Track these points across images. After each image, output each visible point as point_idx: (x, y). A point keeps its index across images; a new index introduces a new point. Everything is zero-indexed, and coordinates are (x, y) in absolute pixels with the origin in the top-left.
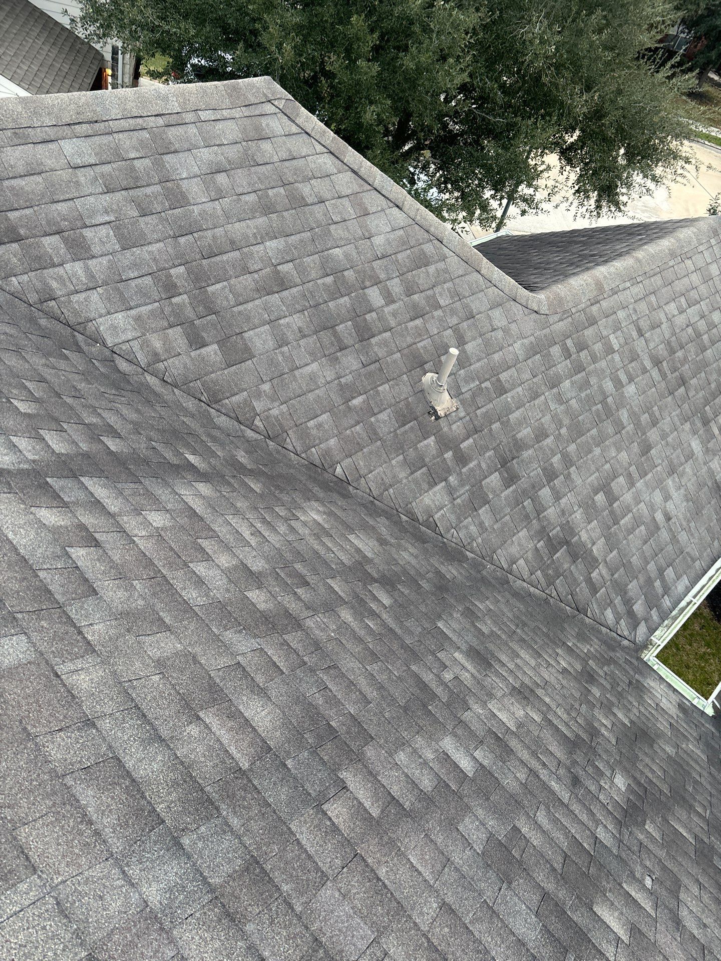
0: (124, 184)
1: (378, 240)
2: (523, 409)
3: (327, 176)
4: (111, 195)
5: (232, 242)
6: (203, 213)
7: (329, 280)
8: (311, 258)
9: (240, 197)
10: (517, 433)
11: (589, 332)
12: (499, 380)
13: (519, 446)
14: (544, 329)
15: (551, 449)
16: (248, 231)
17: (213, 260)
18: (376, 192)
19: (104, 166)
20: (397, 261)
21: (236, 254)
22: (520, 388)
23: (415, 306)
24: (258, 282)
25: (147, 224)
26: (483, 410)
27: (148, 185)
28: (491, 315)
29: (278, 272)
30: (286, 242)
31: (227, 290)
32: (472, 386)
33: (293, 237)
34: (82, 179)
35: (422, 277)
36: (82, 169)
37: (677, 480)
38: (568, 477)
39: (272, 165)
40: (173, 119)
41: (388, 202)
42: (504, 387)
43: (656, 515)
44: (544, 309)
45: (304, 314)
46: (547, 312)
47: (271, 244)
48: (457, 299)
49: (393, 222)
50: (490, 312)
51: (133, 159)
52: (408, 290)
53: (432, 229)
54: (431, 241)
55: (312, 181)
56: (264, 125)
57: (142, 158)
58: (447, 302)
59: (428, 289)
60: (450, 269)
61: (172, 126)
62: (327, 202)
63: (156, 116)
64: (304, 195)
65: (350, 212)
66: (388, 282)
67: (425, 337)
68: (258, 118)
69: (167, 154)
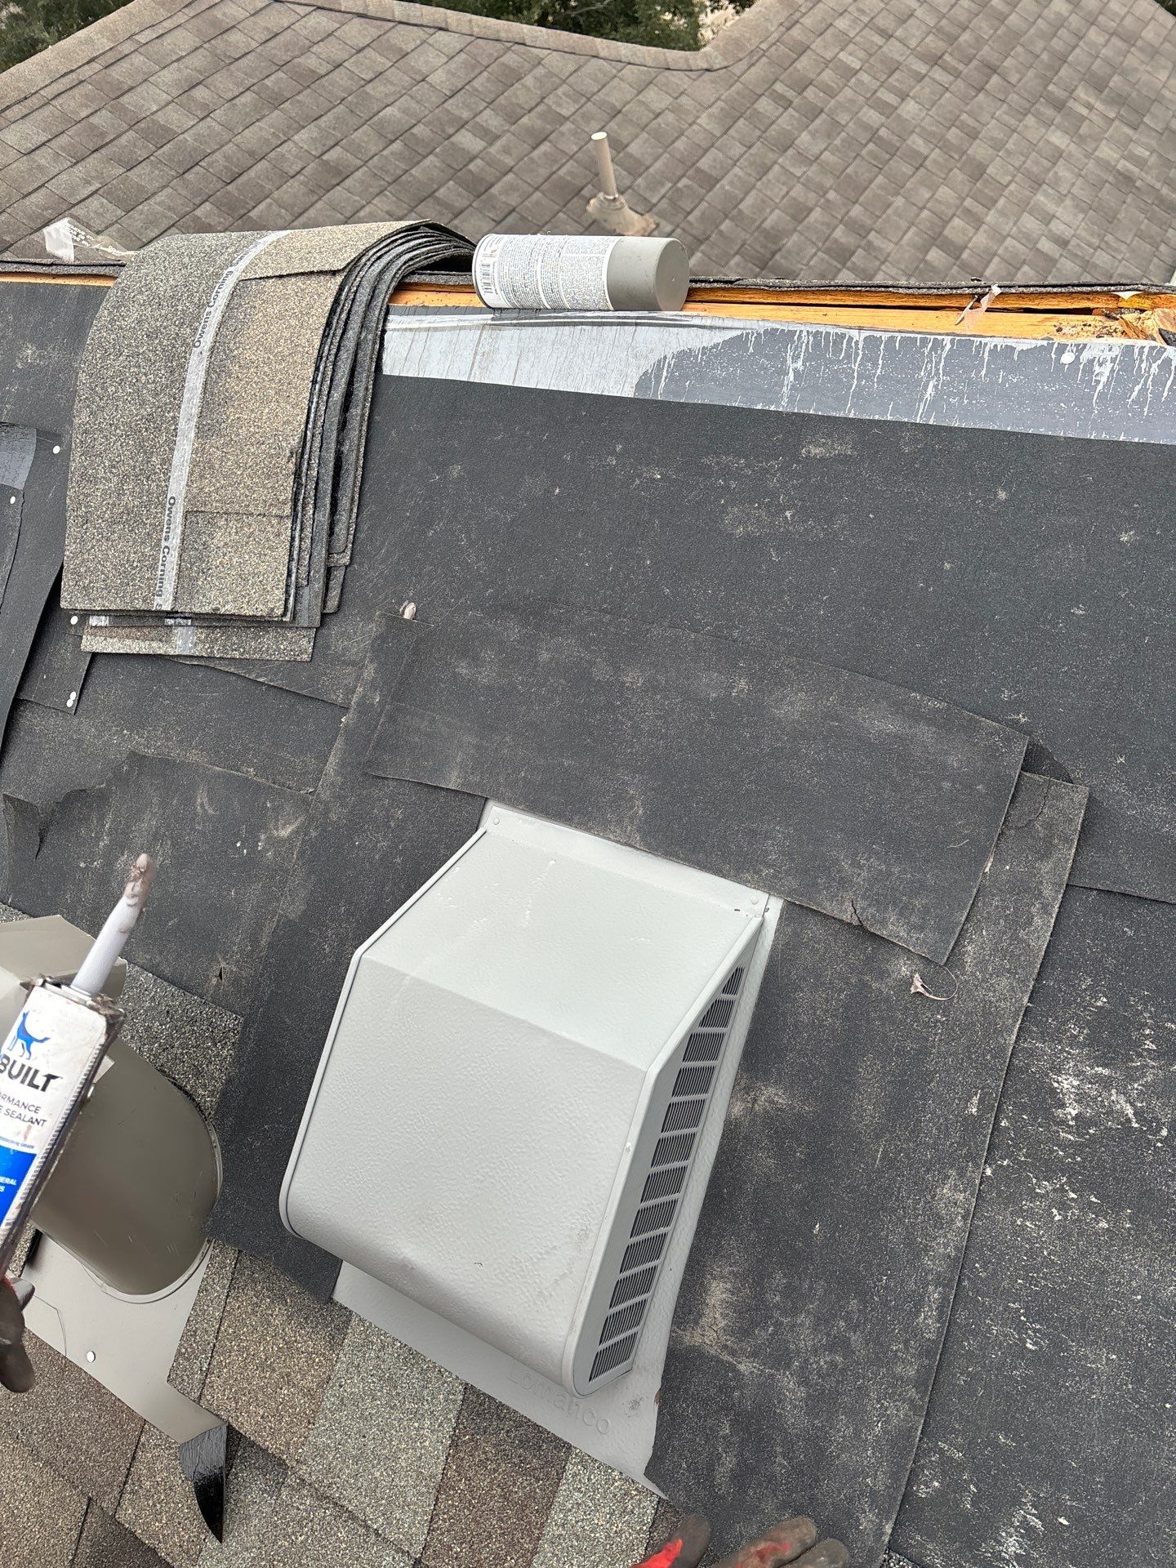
0: (91, 147)
1: (437, 78)
2: (753, 192)
3: (329, 35)
4: (83, 163)
5: (251, 153)
6: (199, 138)
7: (397, 146)
8: (360, 130)
9: (234, 102)
10: (763, 222)
11: (803, 63)
12: (699, 171)
13: (774, 237)
14: (731, 86)
15: (823, 223)
16: (263, 133)
17: (240, 181)
18: (402, 26)
19: (58, 139)
20: (477, 90)
21: (263, 164)
22: (736, 170)
23: (530, 131)
24: (308, 183)
25: (139, 176)
26: (697, 213)
27: (119, 136)
28: (644, 99)
29: (327, 163)
30: (319, 127)
31: (274, 207)
32: (663, 191)
33: (324, 118)
34: (43, 162)
35: (522, 93)
36: (37, 152)
37: (1050, 191)
38: (869, 247)
39: (253, 53)
40: (110, 58)
41: (425, 29)
42: (711, 176)
43: (1039, 246)
44: (718, 62)
45: (386, 196)
46: (725, 64)
47: (302, 137)
48: (584, 100)
49: (445, 50)
50: (640, 97)
51: (88, 117)
52: (511, 117)
53: (503, 35)
54: (509, 49)
55: (314, 49)
56: (219, 16)
57: (96, 111)
58: (573, 110)
59: (537, 105)
60: (555, 70)
61: (112, 64)
62: (345, 64)
63: (88, 63)
64: (313, 68)
65: (382, 62)
66: (477, 119)
67: (564, 160)
68: (207, 13)
69: (122, 95)
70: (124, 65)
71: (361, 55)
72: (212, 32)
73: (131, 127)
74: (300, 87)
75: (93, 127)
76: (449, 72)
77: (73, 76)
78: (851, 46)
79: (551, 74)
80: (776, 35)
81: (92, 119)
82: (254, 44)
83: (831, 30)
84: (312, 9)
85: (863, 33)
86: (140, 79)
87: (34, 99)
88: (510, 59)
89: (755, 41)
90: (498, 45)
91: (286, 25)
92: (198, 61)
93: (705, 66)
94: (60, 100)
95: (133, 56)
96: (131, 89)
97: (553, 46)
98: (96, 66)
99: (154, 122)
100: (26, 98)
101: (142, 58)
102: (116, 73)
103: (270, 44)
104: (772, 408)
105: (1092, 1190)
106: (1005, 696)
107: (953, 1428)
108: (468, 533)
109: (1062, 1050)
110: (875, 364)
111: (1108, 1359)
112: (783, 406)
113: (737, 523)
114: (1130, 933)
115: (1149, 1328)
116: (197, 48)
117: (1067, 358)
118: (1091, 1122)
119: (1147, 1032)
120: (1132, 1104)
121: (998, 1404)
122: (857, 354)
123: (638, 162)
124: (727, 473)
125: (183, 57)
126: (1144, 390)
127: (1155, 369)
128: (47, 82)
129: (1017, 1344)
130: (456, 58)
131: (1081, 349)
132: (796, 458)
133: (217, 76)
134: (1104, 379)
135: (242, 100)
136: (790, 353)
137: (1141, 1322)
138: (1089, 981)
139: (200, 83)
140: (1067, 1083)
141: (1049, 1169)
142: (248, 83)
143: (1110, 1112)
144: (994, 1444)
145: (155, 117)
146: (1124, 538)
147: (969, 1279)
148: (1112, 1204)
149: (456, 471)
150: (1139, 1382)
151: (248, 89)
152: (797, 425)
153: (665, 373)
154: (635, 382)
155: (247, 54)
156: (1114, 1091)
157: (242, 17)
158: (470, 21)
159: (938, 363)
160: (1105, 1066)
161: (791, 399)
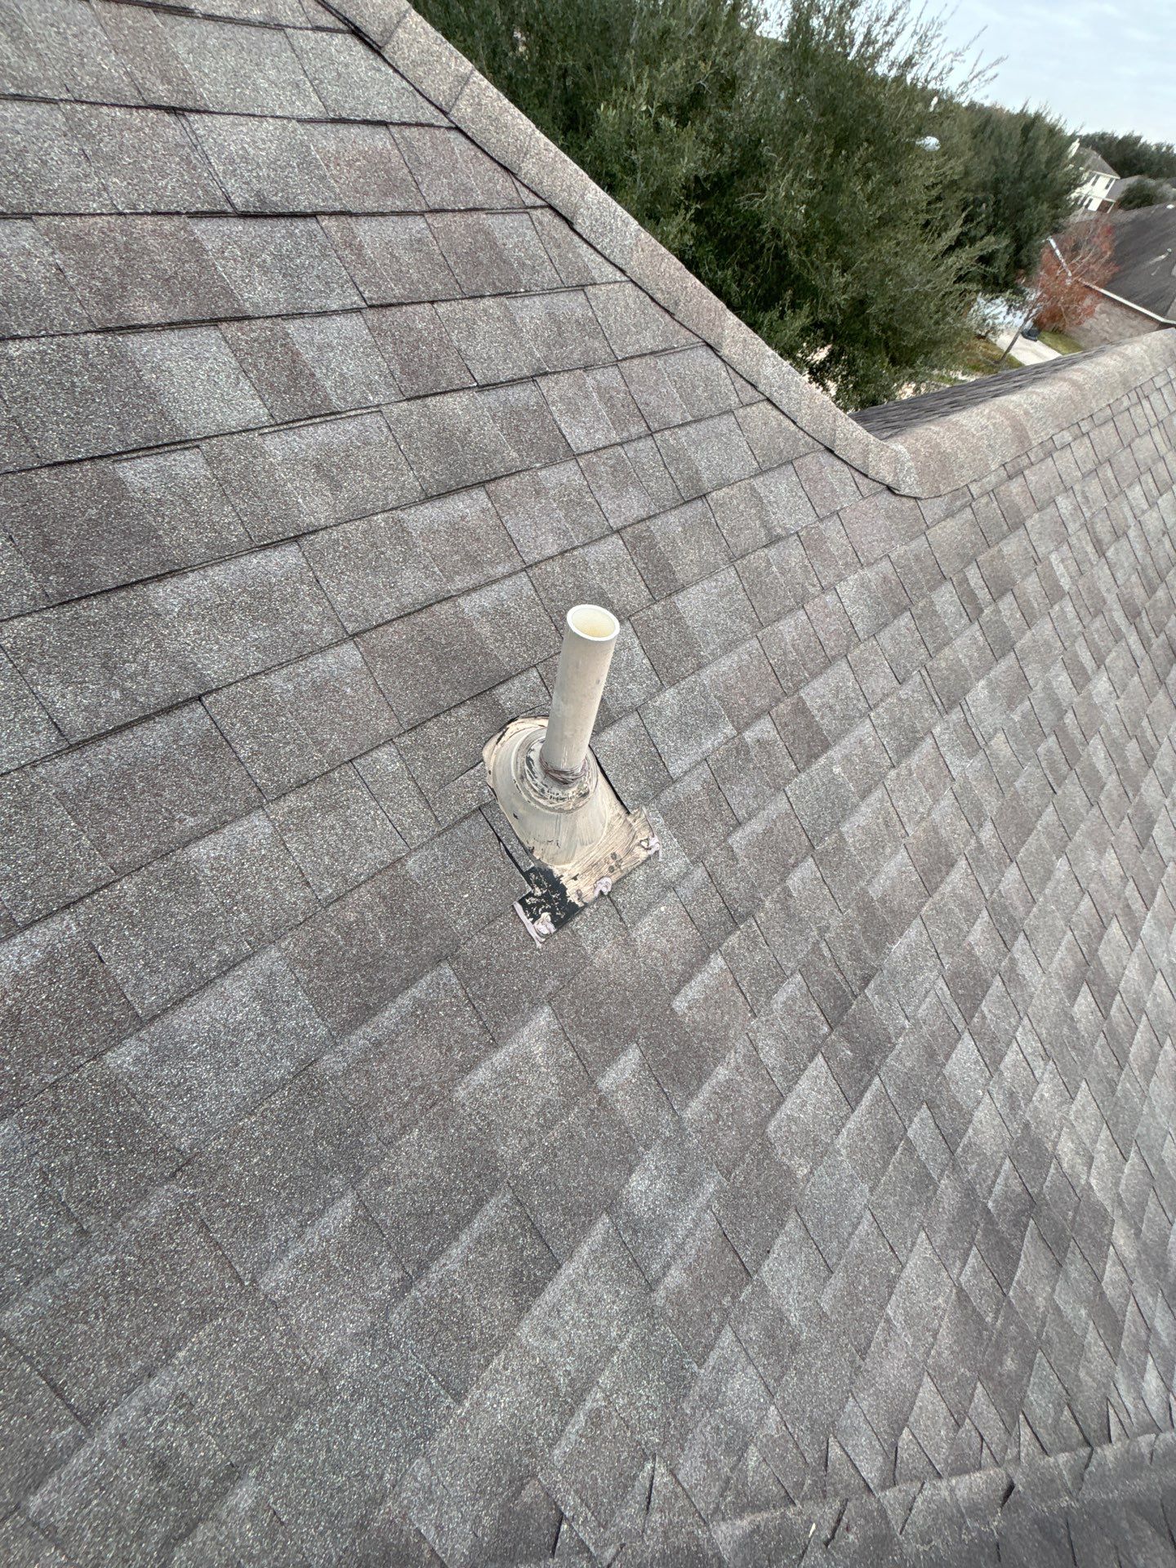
12: (801, 709)
14: (912, 538)
15: (962, 903)
23: (447, 441)
26: (756, 826)
28: (762, 491)
32: (708, 745)
42: (819, 731)
44: (909, 484)
46: (917, 491)
48: (637, 429)
50: (757, 483)
52: (413, 375)
58: (600, 439)
59: (512, 382)
66: (291, 327)
67: (501, 570)
123: (688, 643)
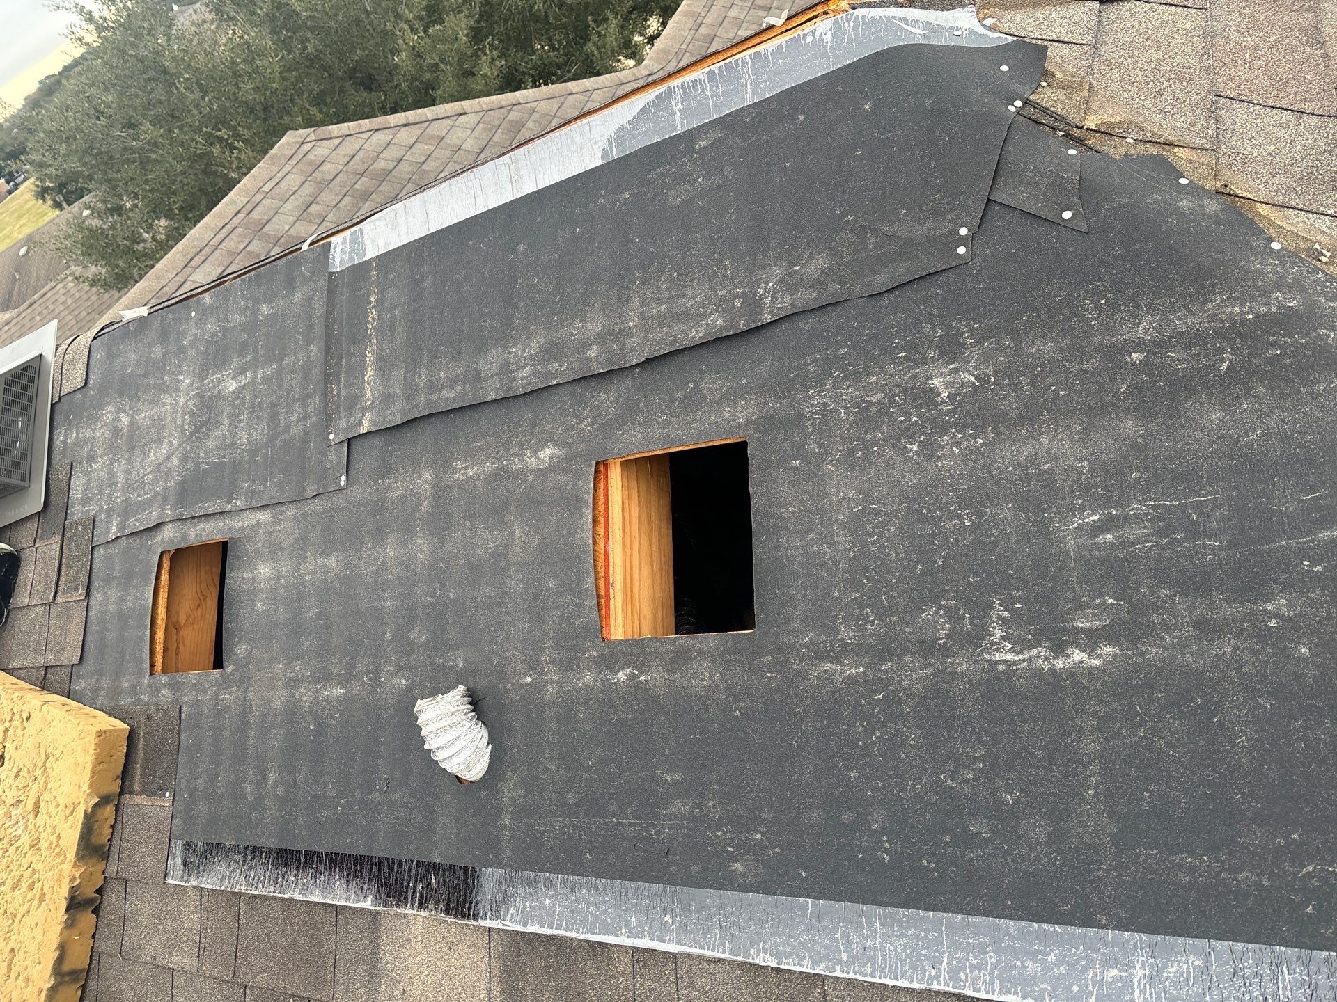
1: (468, 144)
3: (388, 144)
18: (435, 122)
39: (342, 173)
40: (248, 208)
41: (450, 118)
49: (468, 126)
51: (245, 248)
53: (504, 103)
54: (511, 110)
55: (381, 156)
56: (313, 158)
57: (249, 243)
60: (546, 112)
61: (251, 211)
62: (405, 158)
63: (235, 215)
64: (384, 168)
65: (428, 148)
68: (304, 158)
69: (263, 227)
70: (259, 209)
71: (413, 149)
72: (310, 169)
73: (275, 245)
74: (378, 183)
75: (250, 253)
76: (475, 138)
77: (228, 226)
78: (744, 24)
79: (543, 115)
80: (690, 37)
81: (248, 249)
82: (340, 167)
83: (727, 20)
84: (372, 132)
85: (750, 13)
86: (272, 214)
87: (207, 249)
88: (514, 116)
89: (677, 46)
90: (502, 110)
91: (358, 148)
92: (308, 189)
93: (647, 73)
94: (224, 244)
95: (263, 201)
96: (268, 222)
97: (539, 98)
98: (241, 216)
99: (289, 236)
100: (201, 250)
101: (269, 200)
102: (255, 215)
103: (351, 163)
104: (675, 134)
105: (968, 428)
106: (838, 212)
107: (946, 590)
108: (537, 275)
109: (929, 367)
110: (718, 87)
111: (1007, 508)
112: (680, 130)
113: (675, 198)
114: (940, 292)
115: (1021, 481)
116: (304, 183)
117: (809, 39)
118: (956, 394)
119: (966, 335)
120: (973, 375)
121: (963, 563)
122: (707, 87)
124: (662, 176)
125: (296, 191)
126: (850, 35)
127: (851, 23)
128: (212, 236)
129: (961, 527)
130: (477, 128)
131: (814, 32)
132: (694, 152)
133: (322, 194)
134: (829, 40)
135: (343, 203)
136: (673, 103)
137: (1016, 480)
138: (929, 326)
139: (313, 202)
140: (937, 382)
141: (943, 430)
142: (344, 192)
143: (963, 384)
144: (969, 585)
145: (289, 233)
146: (867, 107)
147: (925, 508)
148: (980, 430)
149: (521, 248)
150: (1027, 511)
151: (345, 195)
152: (689, 137)
153: (614, 144)
154: (600, 155)
155: (337, 174)
156: (961, 373)
157: (328, 153)
158: (479, 102)
159: (748, 72)
160: (952, 363)
161: (682, 125)
